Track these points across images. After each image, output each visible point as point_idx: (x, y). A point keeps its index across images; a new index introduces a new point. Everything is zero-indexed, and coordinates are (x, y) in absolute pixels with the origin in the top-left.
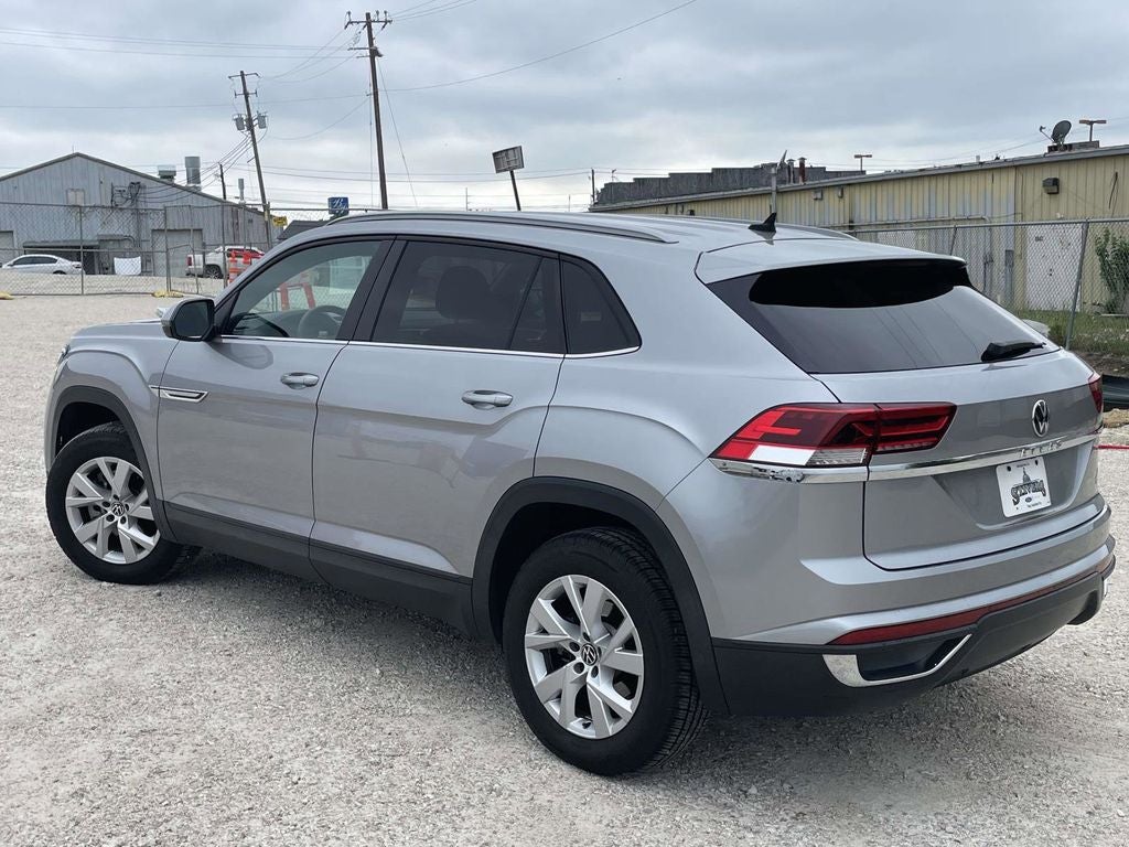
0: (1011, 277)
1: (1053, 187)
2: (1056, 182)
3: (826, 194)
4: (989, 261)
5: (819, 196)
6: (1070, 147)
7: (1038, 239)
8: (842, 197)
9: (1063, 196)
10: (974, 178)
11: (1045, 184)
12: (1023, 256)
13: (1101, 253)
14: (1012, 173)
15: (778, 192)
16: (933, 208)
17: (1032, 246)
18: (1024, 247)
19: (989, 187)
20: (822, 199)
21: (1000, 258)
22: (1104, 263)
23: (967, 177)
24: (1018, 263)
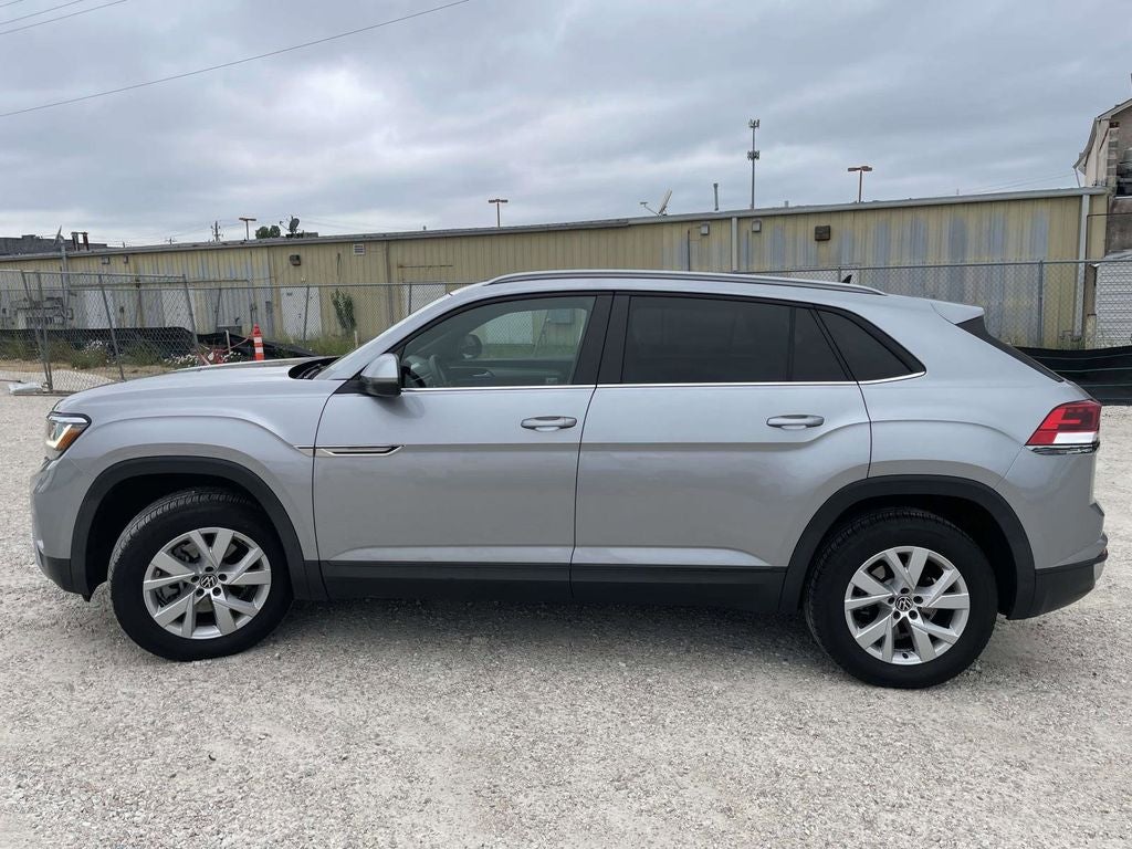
0: (271, 320)
1: (296, 261)
2: (298, 257)
3: (112, 259)
4: (253, 309)
5: (107, 261)
6: (301, 235)
7: (289, 294)
8: (127, 262)
9: (303, 266)
10: (237, 253)
11: (292, 258)
12: (279, 305)
13: (336, 303)
14: (265, 251)
15: (67, 257)
16: (206, 272)
17: (285, 298)
18: (279, 300)
19: (249, 261)
20: (109, 263)
21: (262, 309)
22: (338, 309)
23: (231, 252)
24: (276, 310)
